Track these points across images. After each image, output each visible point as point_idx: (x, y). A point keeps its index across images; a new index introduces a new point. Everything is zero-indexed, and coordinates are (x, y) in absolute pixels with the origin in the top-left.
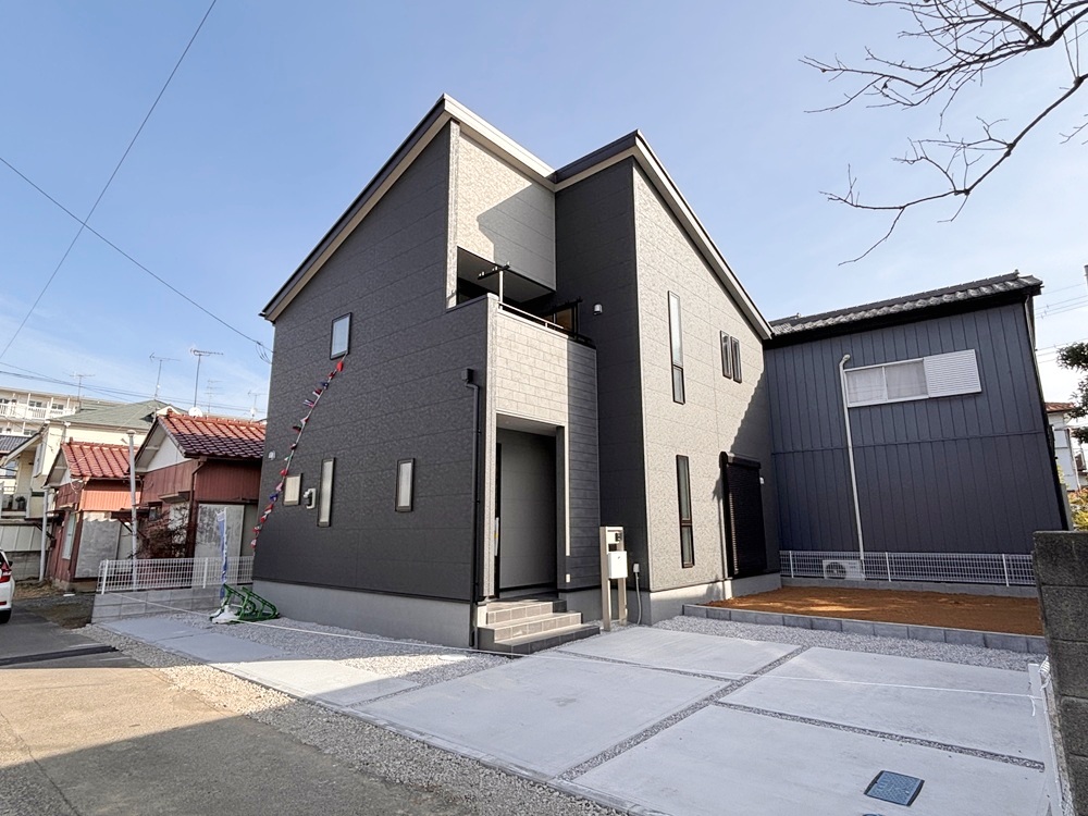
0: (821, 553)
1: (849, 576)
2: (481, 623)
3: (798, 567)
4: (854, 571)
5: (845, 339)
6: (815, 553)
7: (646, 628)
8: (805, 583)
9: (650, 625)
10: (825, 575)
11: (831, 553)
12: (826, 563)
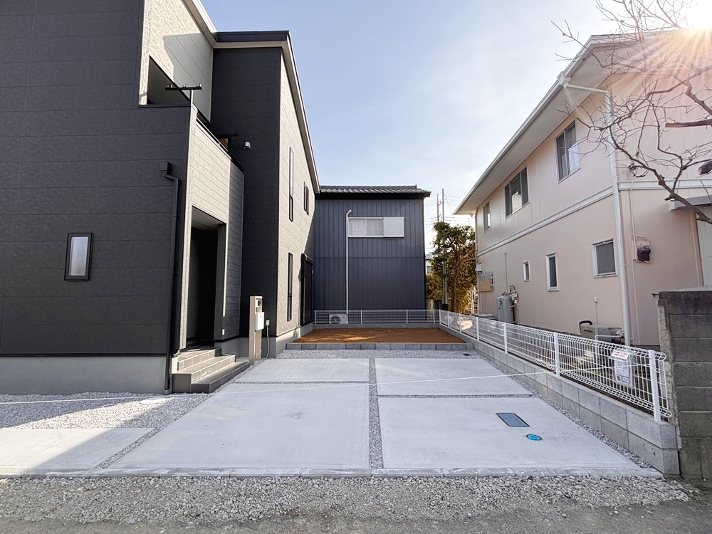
0: (329, 311)
1: (341, 322)
2: (174, 371)
3: (319, 319)
4: (344, 320)
5: (350, 202)
6: (325, 311)
7: (273, 360)
8: (322, 327)
9: (275, 358)
10: (330, 322)
11: (333, 311)
12: (331, 316)
